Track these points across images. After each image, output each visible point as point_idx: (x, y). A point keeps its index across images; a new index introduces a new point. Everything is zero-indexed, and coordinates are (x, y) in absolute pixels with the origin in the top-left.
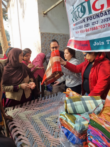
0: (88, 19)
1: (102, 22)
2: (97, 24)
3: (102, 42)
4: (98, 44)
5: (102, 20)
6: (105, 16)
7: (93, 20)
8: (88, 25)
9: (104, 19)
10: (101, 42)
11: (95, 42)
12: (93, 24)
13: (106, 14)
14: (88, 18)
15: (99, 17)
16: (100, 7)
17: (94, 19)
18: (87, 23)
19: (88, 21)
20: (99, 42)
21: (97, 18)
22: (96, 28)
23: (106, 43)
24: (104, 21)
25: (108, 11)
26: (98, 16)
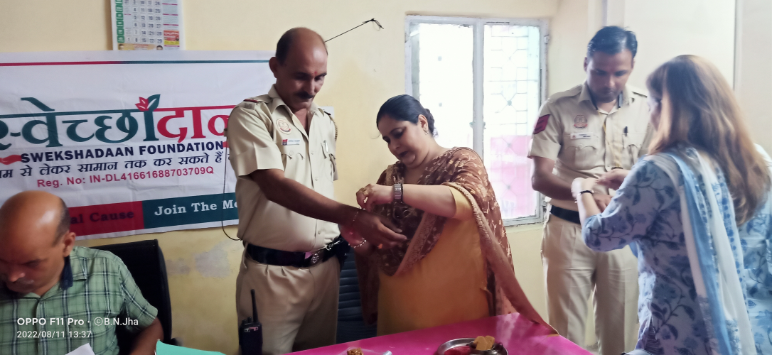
0: (144, 150)
1: (180, 163)
2: (168, 164)
3: (180, 208)
4: (168, 211)
5: (181, 160)
6: (187, 151)
7: (157, 156)
8: (143, 164)
9: (187, 158)
10: (177, 207)
11: (160, 208)
12: (157, 163)
13: (190, 147)
14: (145, 147)
15: (174, 151)
16: (178, 132)
17: (160, 152)
18: (137, 156)
19: (141, 154)
20: (172, 208)
21: (169, 152)
22: (164, 173)
23: (190, 209)
24: (186, 161)
25: (195, 144)
26: (171, 148)
